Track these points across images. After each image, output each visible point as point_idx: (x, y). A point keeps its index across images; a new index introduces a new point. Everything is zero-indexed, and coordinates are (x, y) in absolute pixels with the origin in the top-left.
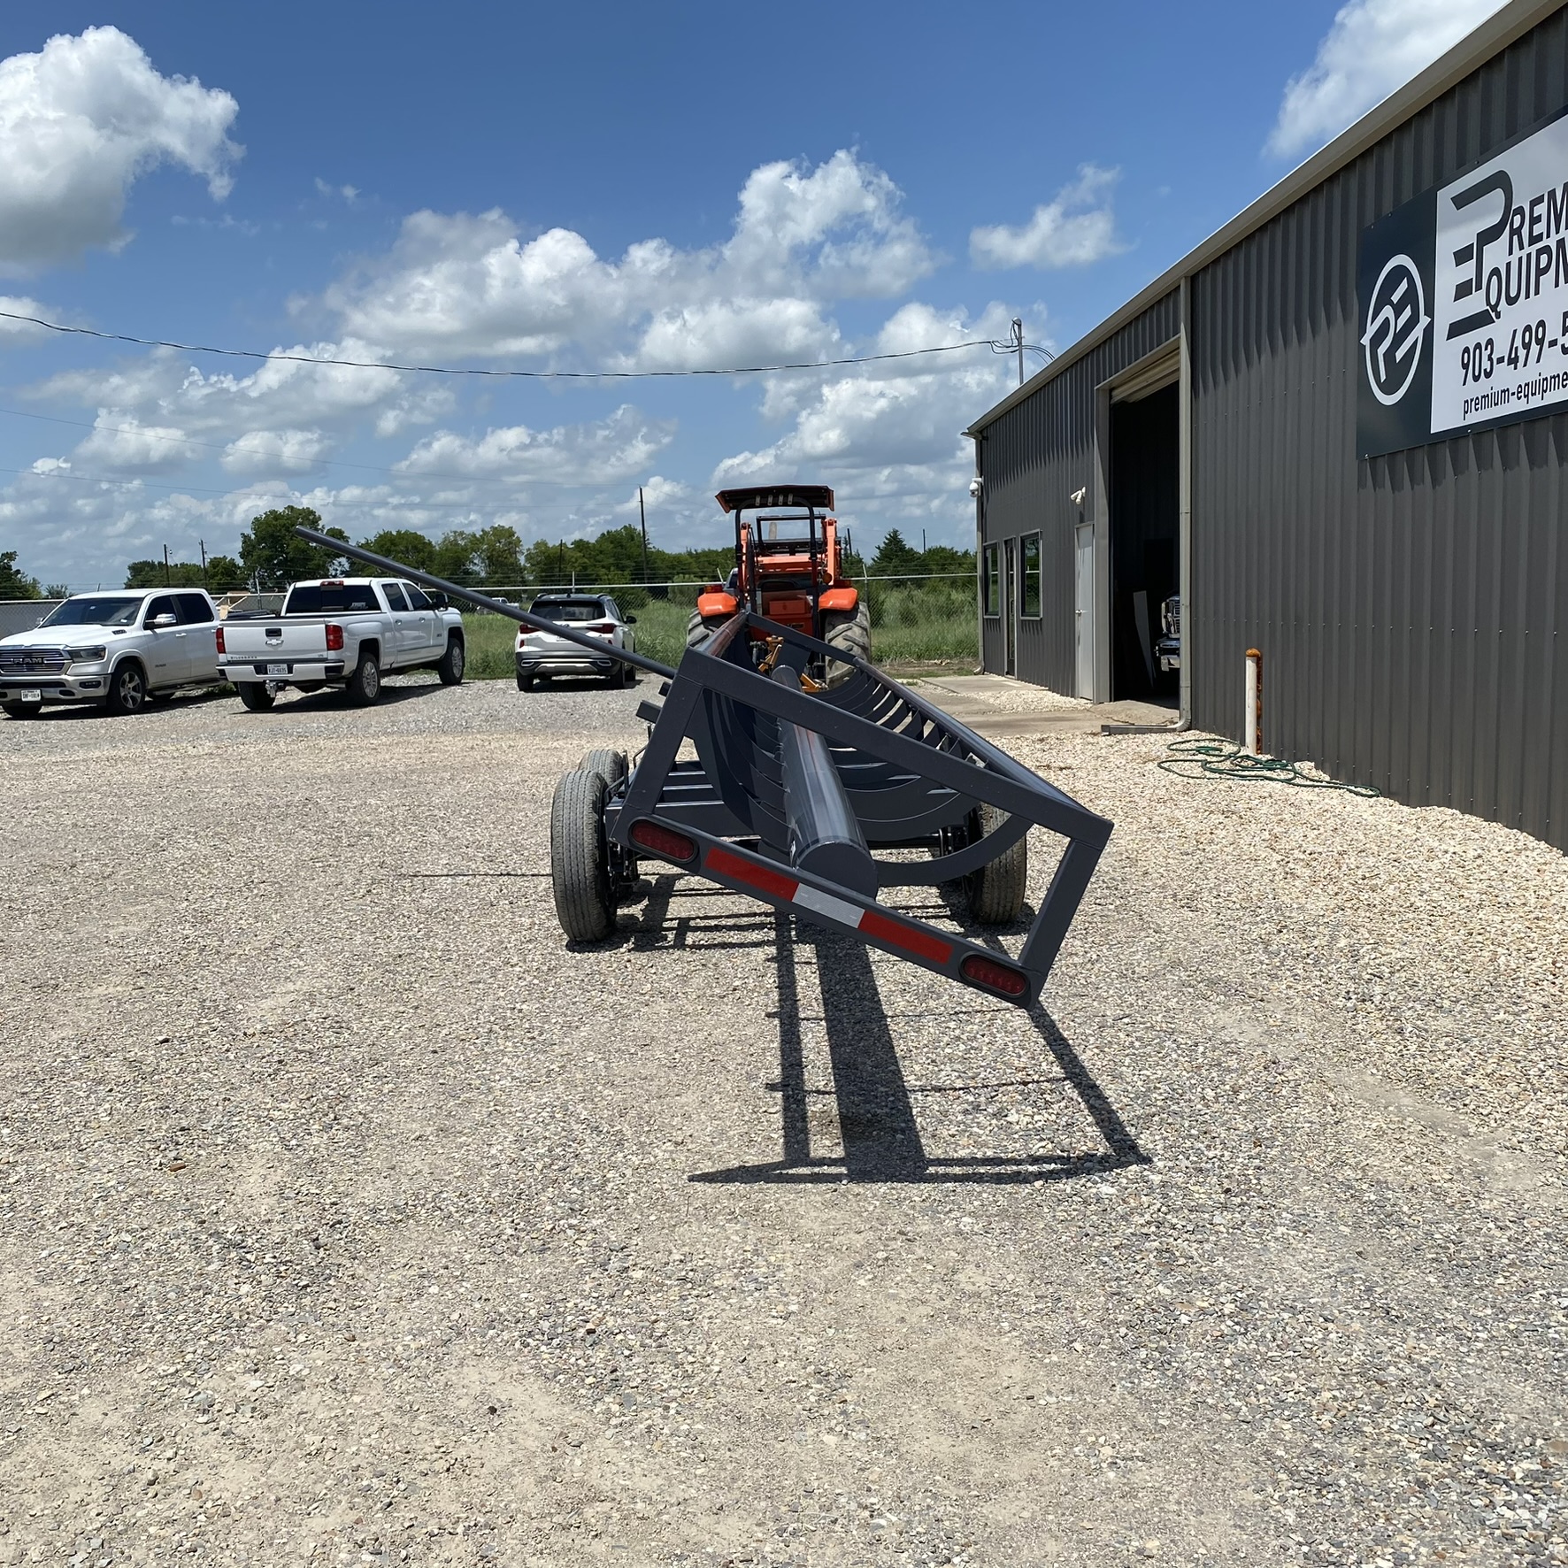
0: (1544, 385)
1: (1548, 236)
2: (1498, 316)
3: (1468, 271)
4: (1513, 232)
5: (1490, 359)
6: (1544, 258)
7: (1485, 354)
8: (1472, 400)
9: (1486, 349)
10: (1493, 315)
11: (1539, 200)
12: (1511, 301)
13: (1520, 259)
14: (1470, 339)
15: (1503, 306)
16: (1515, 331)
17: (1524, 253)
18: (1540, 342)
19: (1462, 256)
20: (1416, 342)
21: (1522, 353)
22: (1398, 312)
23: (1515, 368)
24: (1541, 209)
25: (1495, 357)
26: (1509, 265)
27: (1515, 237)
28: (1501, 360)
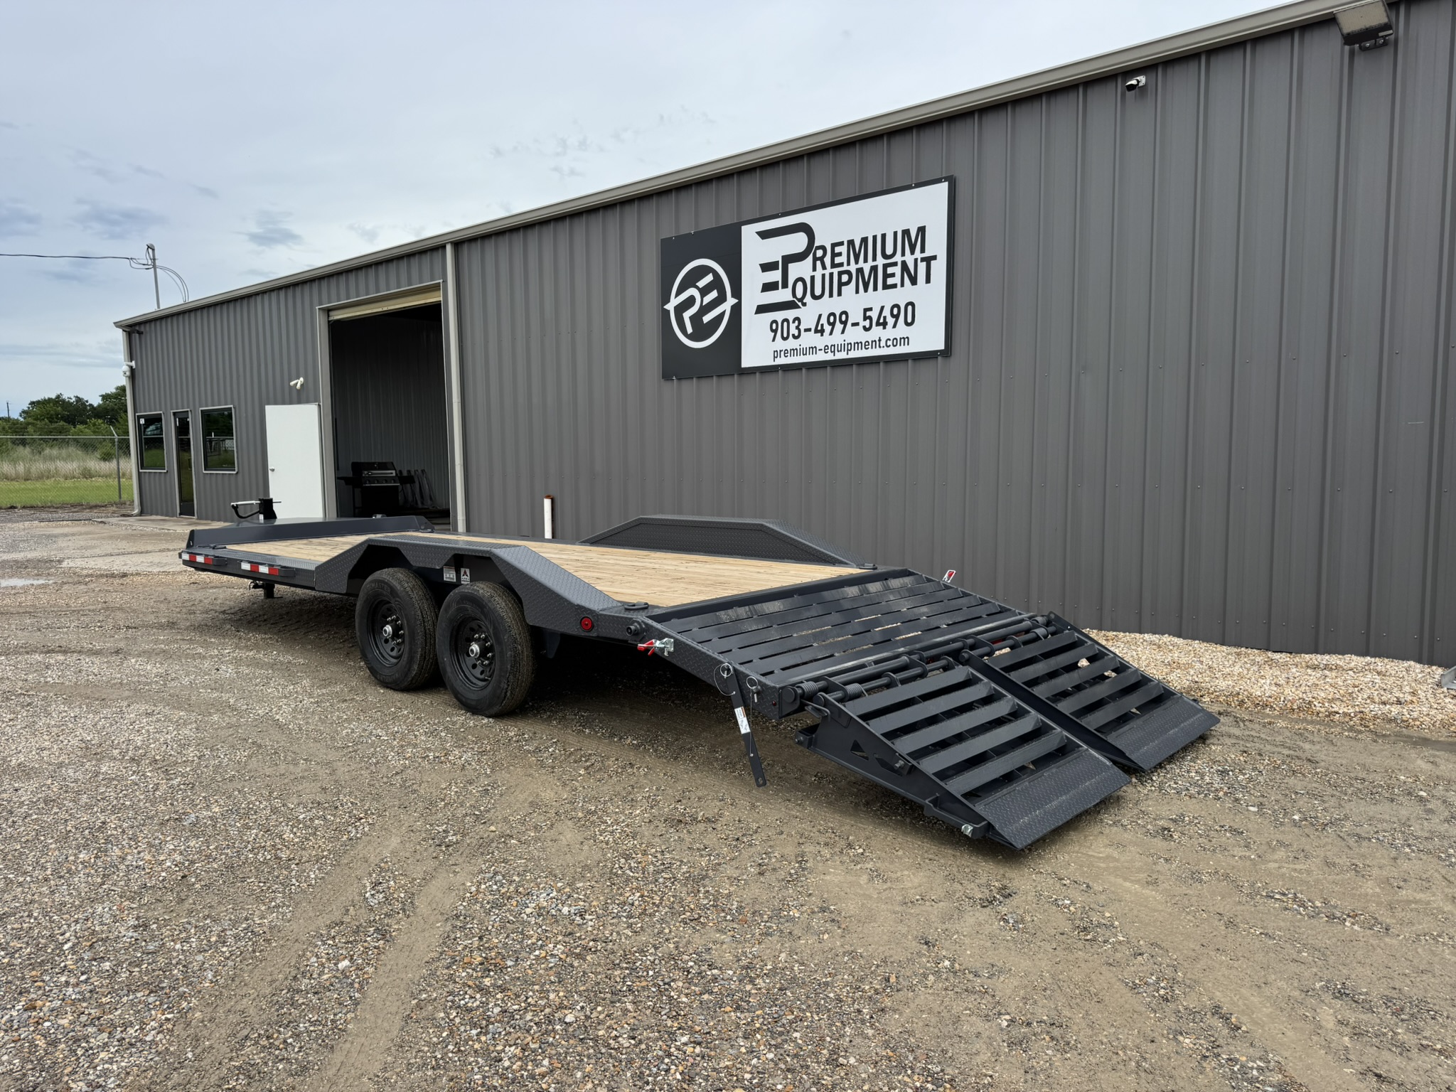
0: (850, 347)
1: (849, 264)
2: (804, 304)
4: (815, 259)
5: (797, 328)
6: (845, 278)
7: (793, 327)
8: (781, 351)
9: (794, 322)
10: (800, 304)
11: (841, 244)
12: (814, 297)
13: (823, 276)
14: (779, 316)
15: (808, 299)
16: (820, 316)
17: (827, 272)
19: (766, 267)
20: (723, 313)
21: (827, 328)
22: (704, 292)
23: (822, 335)
24: (843, 249)
25: (802, 328)
26: (813, 278)
27: (818, 263)
28: (806, 330)
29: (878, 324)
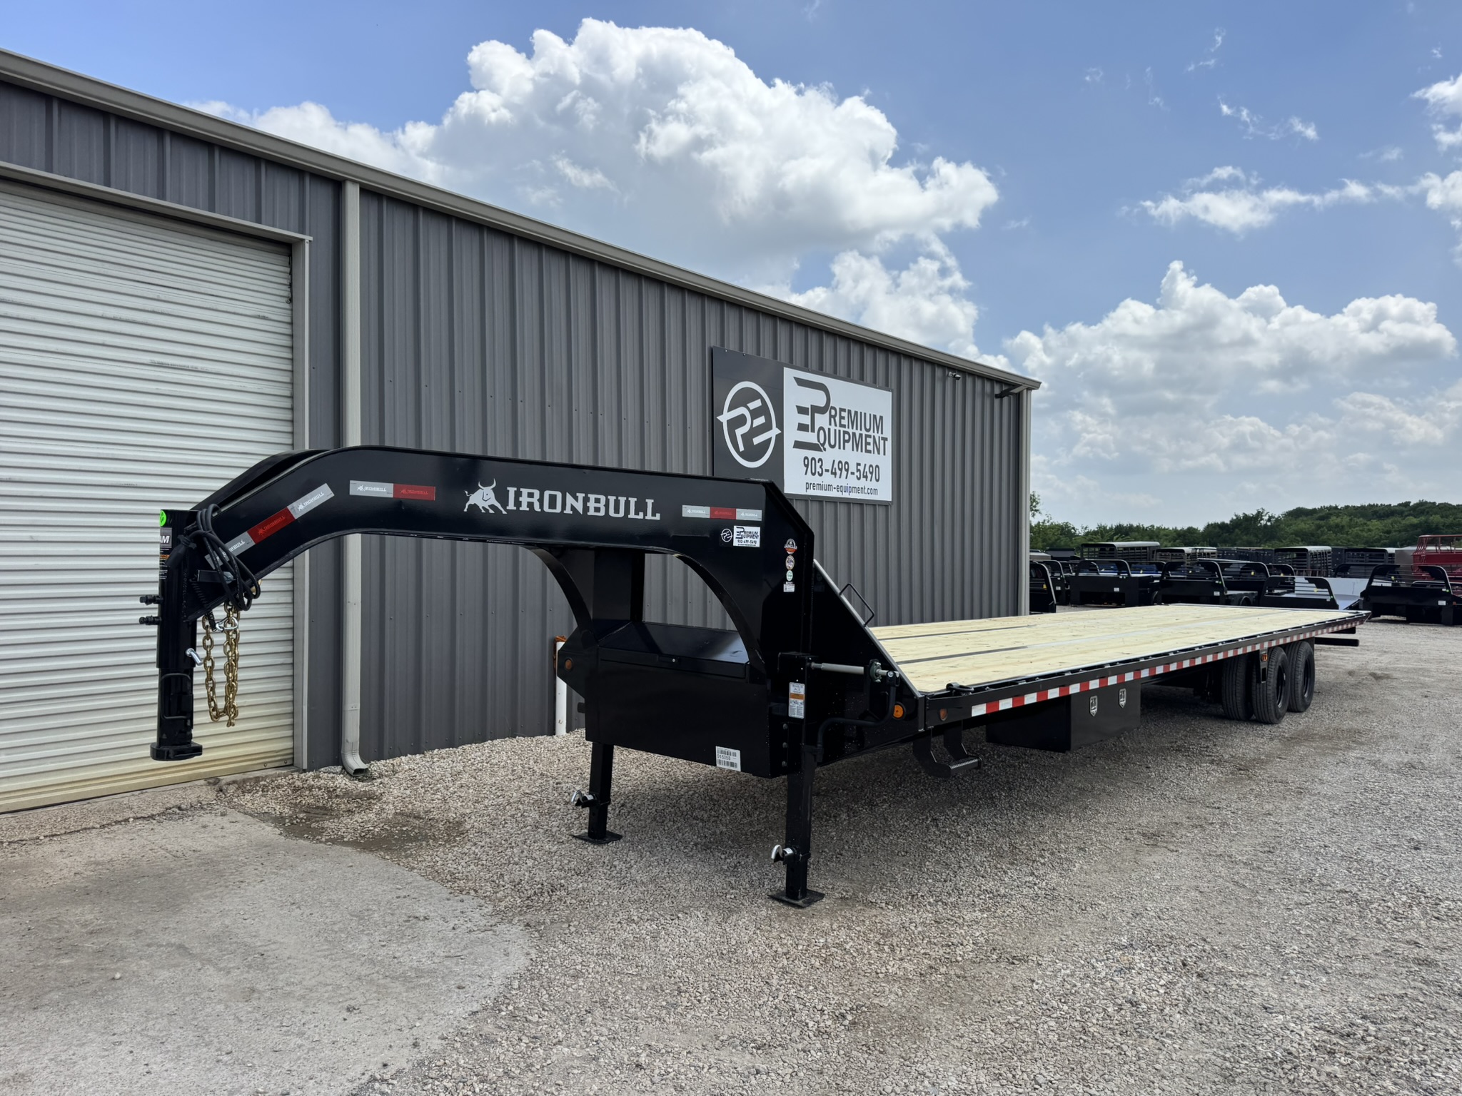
0: (849, 489)
1: (849, 427)
2: (825, 449)
3: (806, 420)
4: (831, 416)
5: (821, 467)
7: (818, 465)
8: (811, 484)
9: (819, 461)
10: (822, 448)
11: (844, 410)
12: (831, 446)
13: (835, 431)
14: (811, 454)
15: (827, 446)
16: (834, 461)
17: (838, 429)
18: (847, 470)
19: (800, 409)
20: (769, 439)
21: (838, 472)
22: (755, 414)
24: (845, 414)
25: (824, 468)
26: (829, 429)
27: (832, 420)
28: (826, 470)
29: (864, 477)
